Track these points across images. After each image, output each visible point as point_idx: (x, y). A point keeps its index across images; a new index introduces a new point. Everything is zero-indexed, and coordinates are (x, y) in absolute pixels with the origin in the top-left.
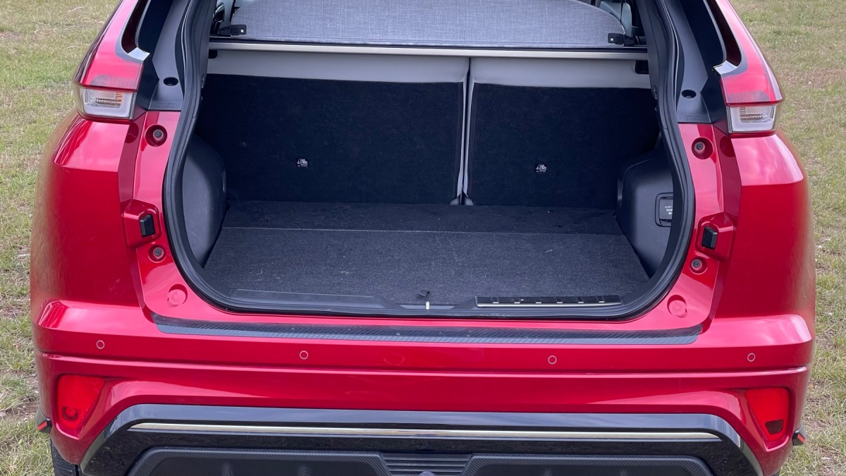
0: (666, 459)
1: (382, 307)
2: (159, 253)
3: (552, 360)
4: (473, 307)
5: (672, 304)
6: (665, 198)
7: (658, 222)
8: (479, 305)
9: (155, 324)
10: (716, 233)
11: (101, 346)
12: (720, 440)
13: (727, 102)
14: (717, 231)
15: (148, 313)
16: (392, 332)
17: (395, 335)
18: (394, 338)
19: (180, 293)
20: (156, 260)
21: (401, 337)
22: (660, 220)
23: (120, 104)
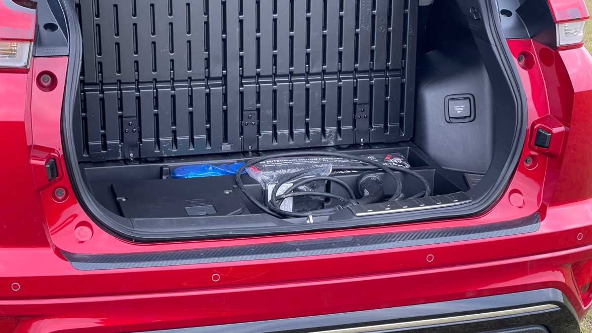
0: (519, 330)
1: (275, 225)
2: (60, 194)
3: (430, 258)
4: (352, 217)
5: (512, 196)
6: (453, 99)
7: (448, 120)
8: (358, 214)
9: (69, 262)
10: (550, 134)
11: (16, 288)
12: (559, 309)
13: (558, 19)
14: (550, 132)
15: (58, 252)
16: (292, 249)
17: (295, 250)
18: (296, 254)
19: (86, 229)
20: (58, 200)
21: (302, 252)
22: (450, 117)
23: (15, 54)
